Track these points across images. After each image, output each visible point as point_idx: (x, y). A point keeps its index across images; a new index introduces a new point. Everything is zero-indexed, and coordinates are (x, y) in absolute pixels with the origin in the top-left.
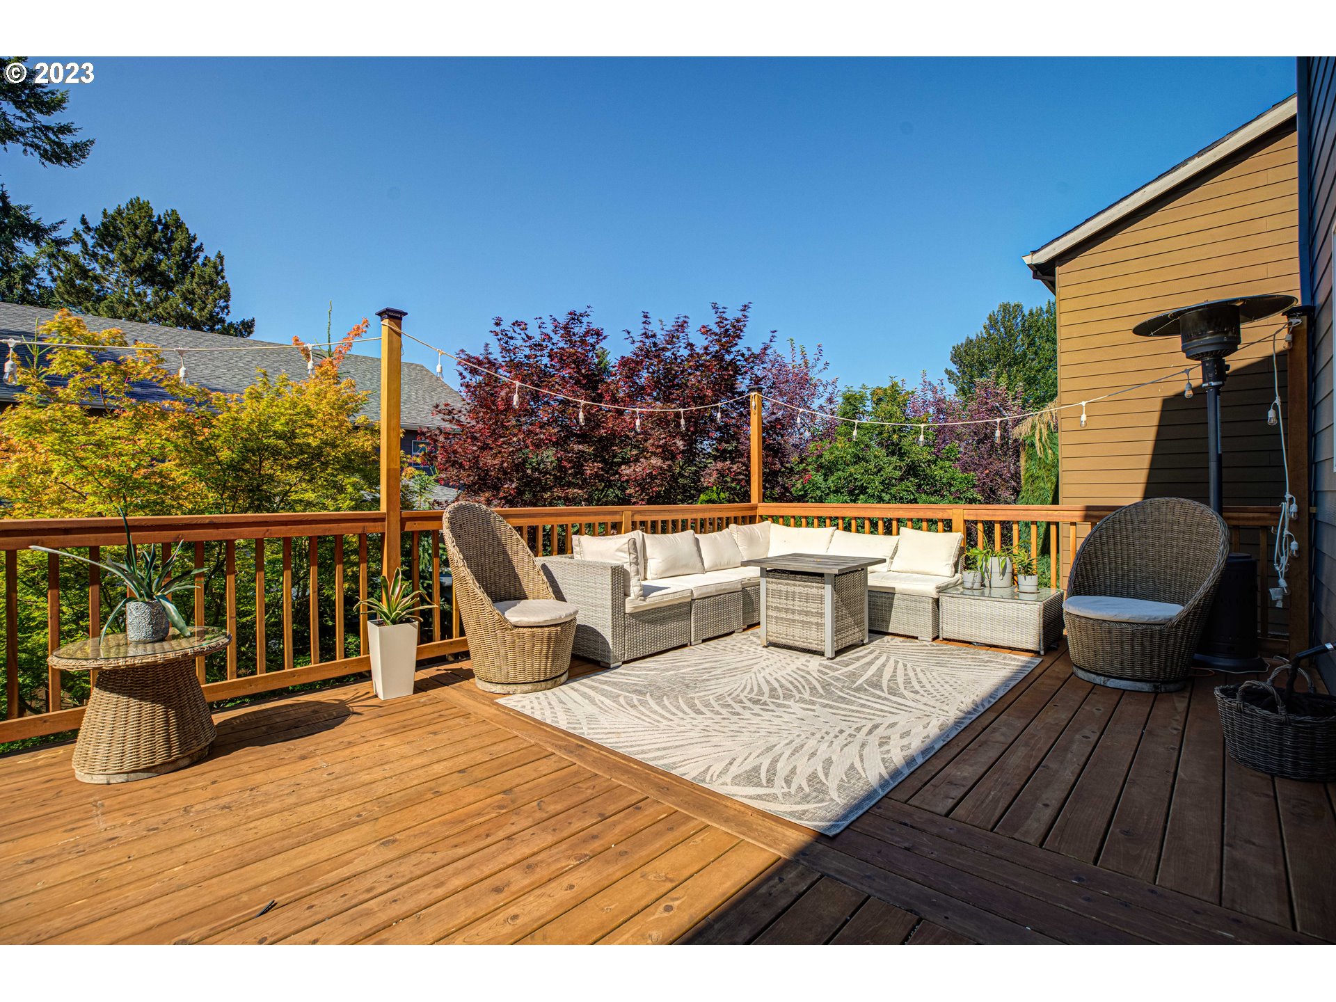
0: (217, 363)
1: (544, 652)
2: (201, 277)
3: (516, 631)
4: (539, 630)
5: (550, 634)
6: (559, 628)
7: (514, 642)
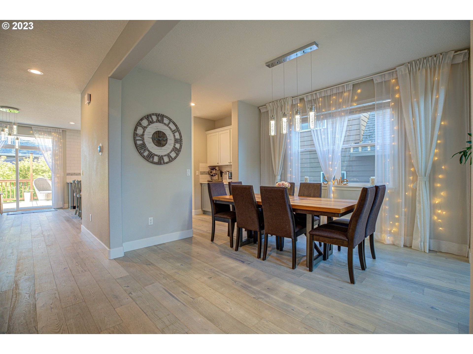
3: (41, 194)
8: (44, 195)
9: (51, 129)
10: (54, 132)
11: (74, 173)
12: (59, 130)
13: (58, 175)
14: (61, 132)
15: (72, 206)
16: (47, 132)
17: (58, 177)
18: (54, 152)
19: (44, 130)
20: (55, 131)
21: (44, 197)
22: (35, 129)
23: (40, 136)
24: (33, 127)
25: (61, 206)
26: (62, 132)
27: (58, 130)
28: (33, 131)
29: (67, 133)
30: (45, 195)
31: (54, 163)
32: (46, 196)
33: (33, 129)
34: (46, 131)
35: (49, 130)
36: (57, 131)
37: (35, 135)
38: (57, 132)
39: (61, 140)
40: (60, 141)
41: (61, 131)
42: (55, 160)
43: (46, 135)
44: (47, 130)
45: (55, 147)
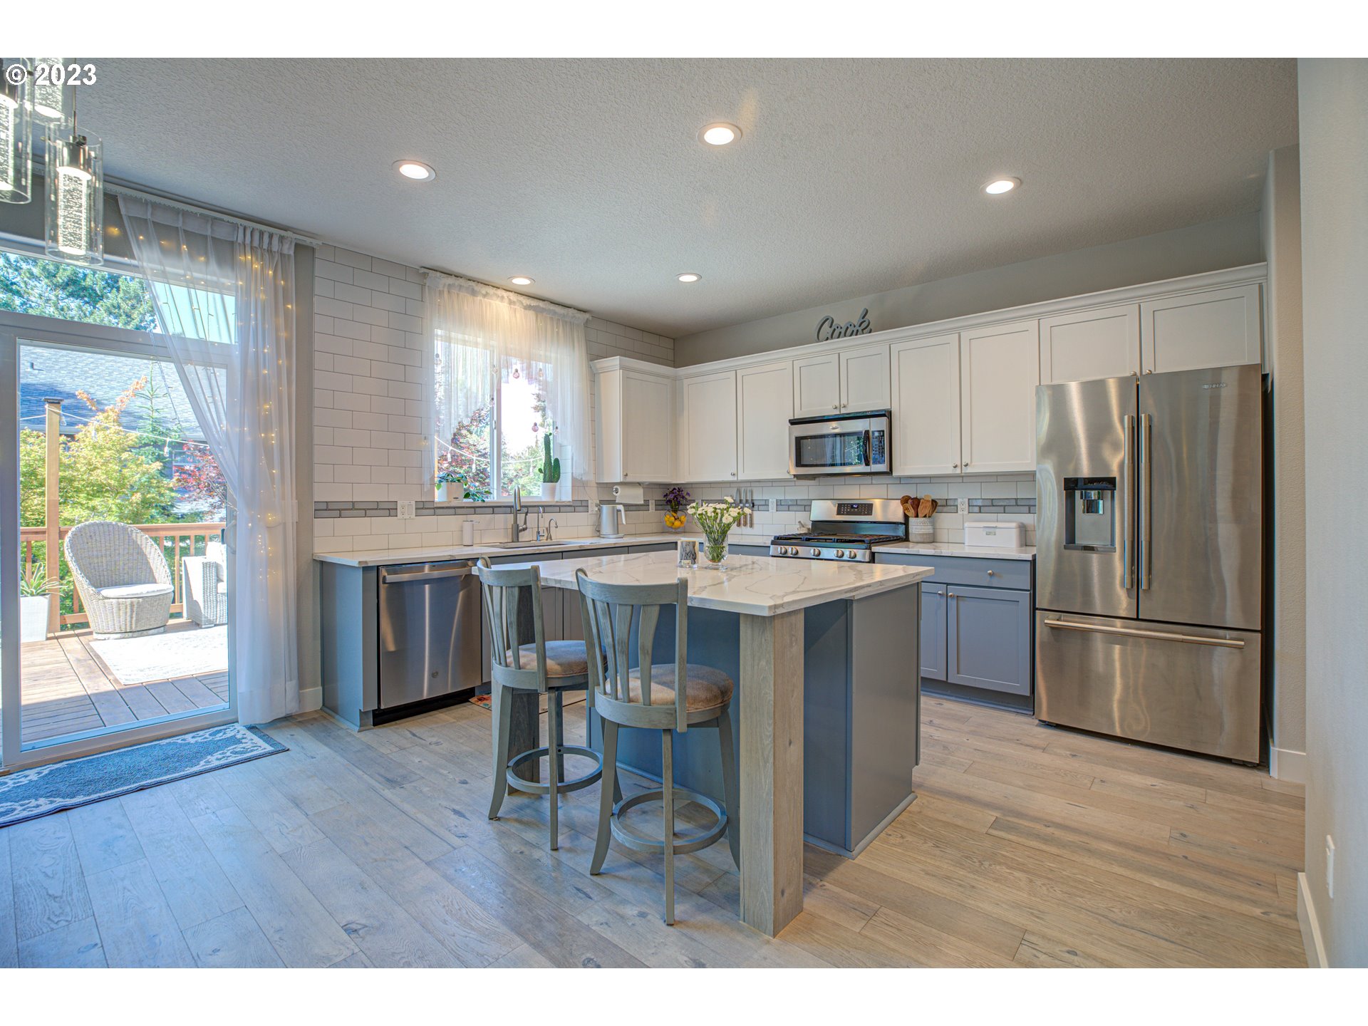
0: (114, 384)
1: (129, 614)
2: (126, 292)
3: (106, 601)
4: (124, 600)
5: (132, 603)
6: (141, 600)
7: (105, 607)
8: (122, 607)
9: (235, 226)
10: (252, 248)
11: (353, 503)
12: (282, 239)
13: (271, 518)
14: (289, 256)
15: (366, 713)
16: (210, 242)
17: (269, 528)
18: (250, 371)
19: (193, 226)
20: (256, 243)
21: (122, 618)
22: (136, 212)
23: (168, 269)
24: (128, 199)
25: (291, 707)
26: (292, 253)
27: (275, 241)
28: (121, 226)
29: (320, 268)
30: (129, 610)
31: (248, 439)
32: (132, 611)
33: (123, 211)
34: (205, 237)
35: (222, 233)
36: (270, 243)
37: (136, 251)
38: (270, 251)
39: (286, 300)
40: (284, 305)
41: (289, 250)
42: (262, 424)
43: (207, 263)
44: (209, 233)
45: (256, 346)
